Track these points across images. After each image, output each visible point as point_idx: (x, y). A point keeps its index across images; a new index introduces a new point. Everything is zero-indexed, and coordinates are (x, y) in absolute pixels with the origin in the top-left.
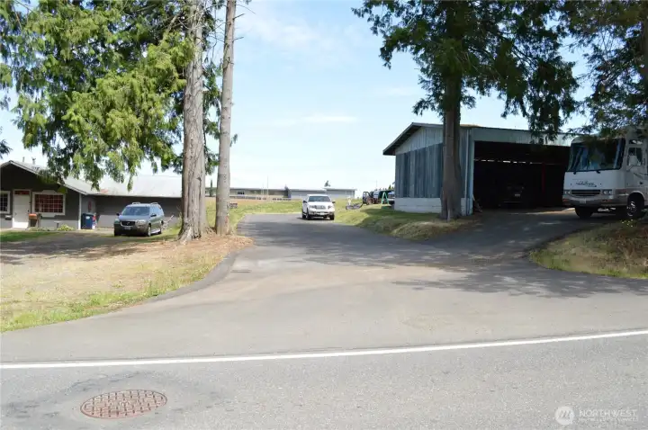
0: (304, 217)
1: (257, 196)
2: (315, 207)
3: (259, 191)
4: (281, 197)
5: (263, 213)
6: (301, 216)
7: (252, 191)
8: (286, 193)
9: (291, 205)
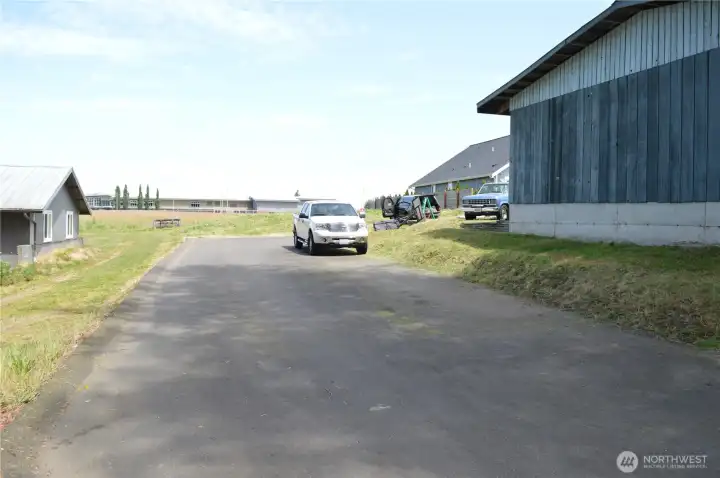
0: (299, 247)
1: (215, 208)
2: (328, 227)
3: (217, 203)
4: (245, 209)
5: (218, 235)
6: (292, 244)
7: (209, 203)
8: (251, 204)
9: (262, 221)
